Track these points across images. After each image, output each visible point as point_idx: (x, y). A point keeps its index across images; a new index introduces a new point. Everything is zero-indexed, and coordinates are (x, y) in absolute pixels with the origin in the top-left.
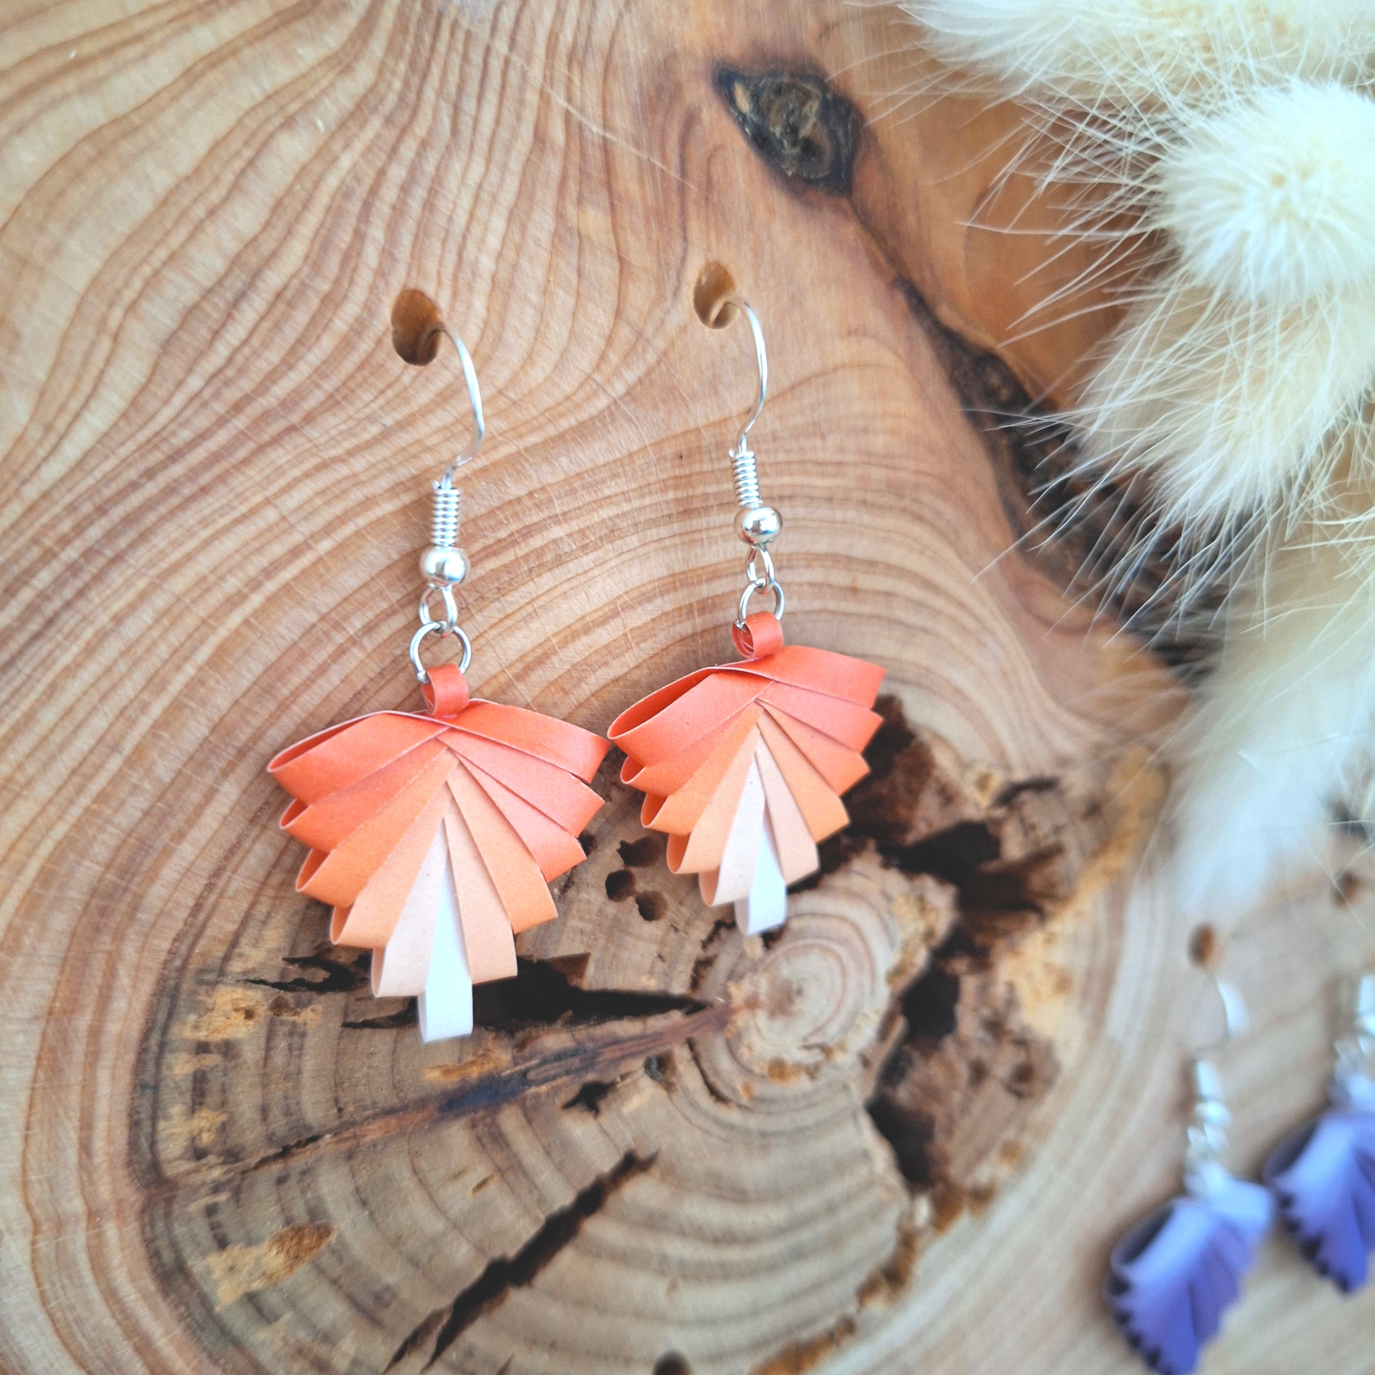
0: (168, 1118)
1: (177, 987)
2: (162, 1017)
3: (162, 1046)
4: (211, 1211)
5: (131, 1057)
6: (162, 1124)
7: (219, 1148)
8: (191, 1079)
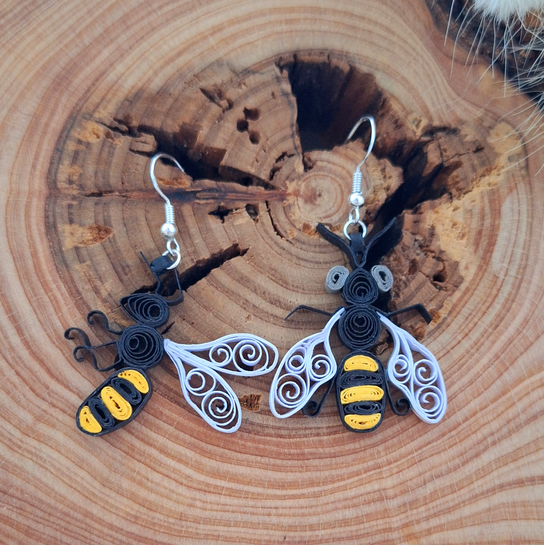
0: (62, 164)
1: (76, 117)
2: (69, 126)
3: (67, 137)
4: (70, 206)
5: (56, 138)
6: (61, 166)
7: (77, 183)
8: (73, 153)
